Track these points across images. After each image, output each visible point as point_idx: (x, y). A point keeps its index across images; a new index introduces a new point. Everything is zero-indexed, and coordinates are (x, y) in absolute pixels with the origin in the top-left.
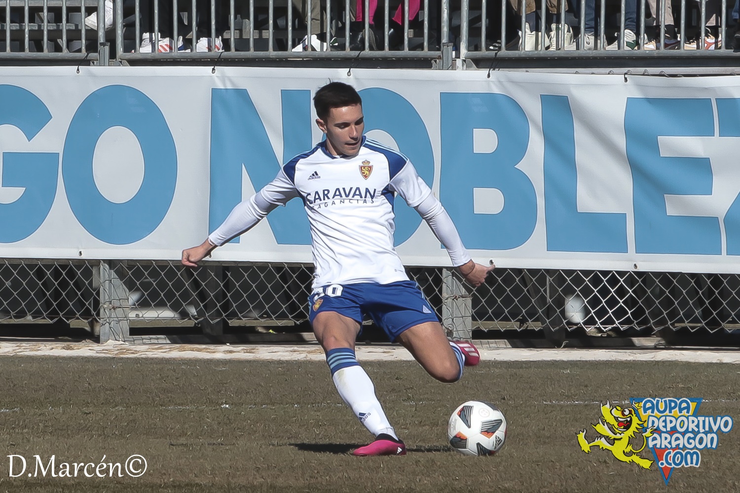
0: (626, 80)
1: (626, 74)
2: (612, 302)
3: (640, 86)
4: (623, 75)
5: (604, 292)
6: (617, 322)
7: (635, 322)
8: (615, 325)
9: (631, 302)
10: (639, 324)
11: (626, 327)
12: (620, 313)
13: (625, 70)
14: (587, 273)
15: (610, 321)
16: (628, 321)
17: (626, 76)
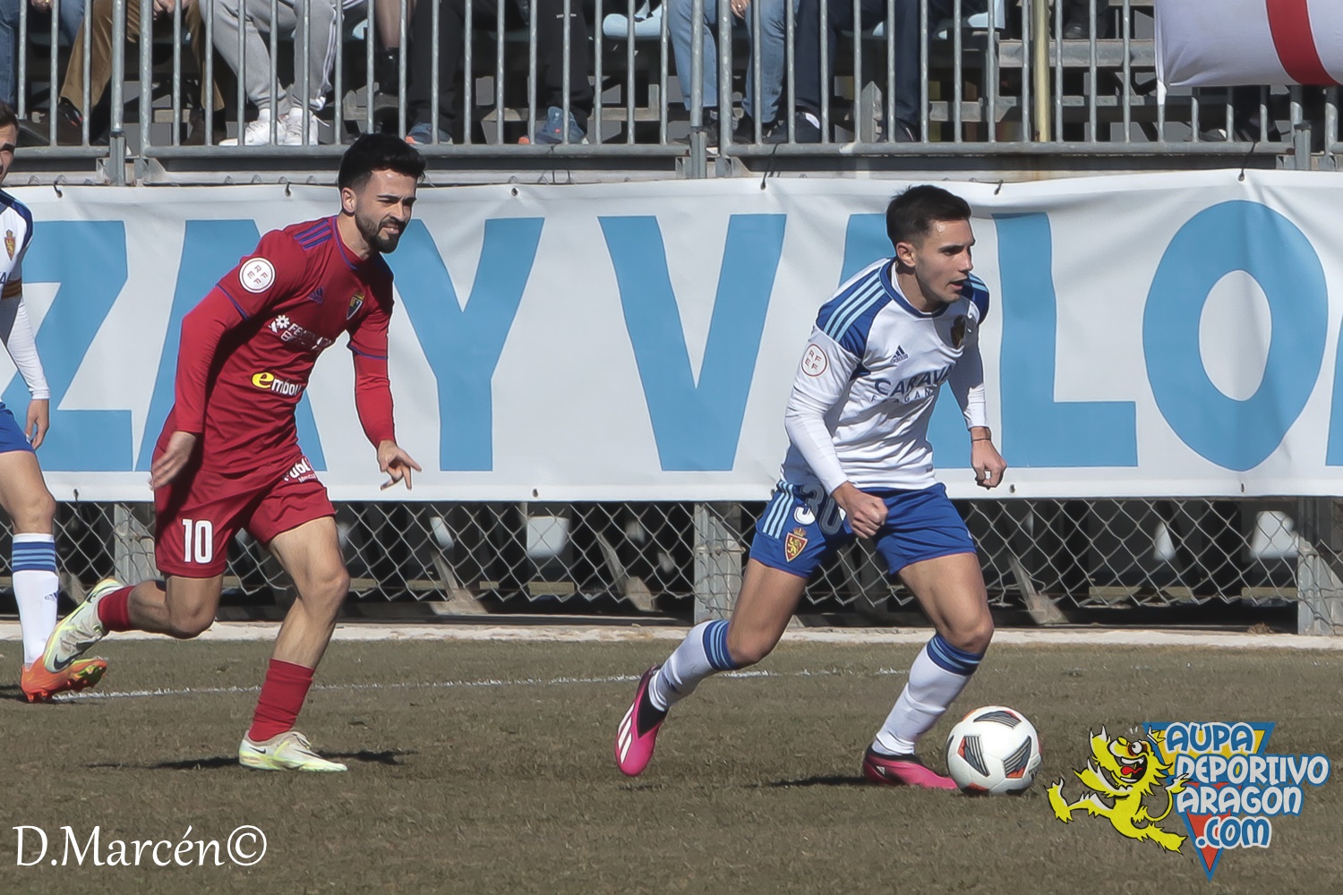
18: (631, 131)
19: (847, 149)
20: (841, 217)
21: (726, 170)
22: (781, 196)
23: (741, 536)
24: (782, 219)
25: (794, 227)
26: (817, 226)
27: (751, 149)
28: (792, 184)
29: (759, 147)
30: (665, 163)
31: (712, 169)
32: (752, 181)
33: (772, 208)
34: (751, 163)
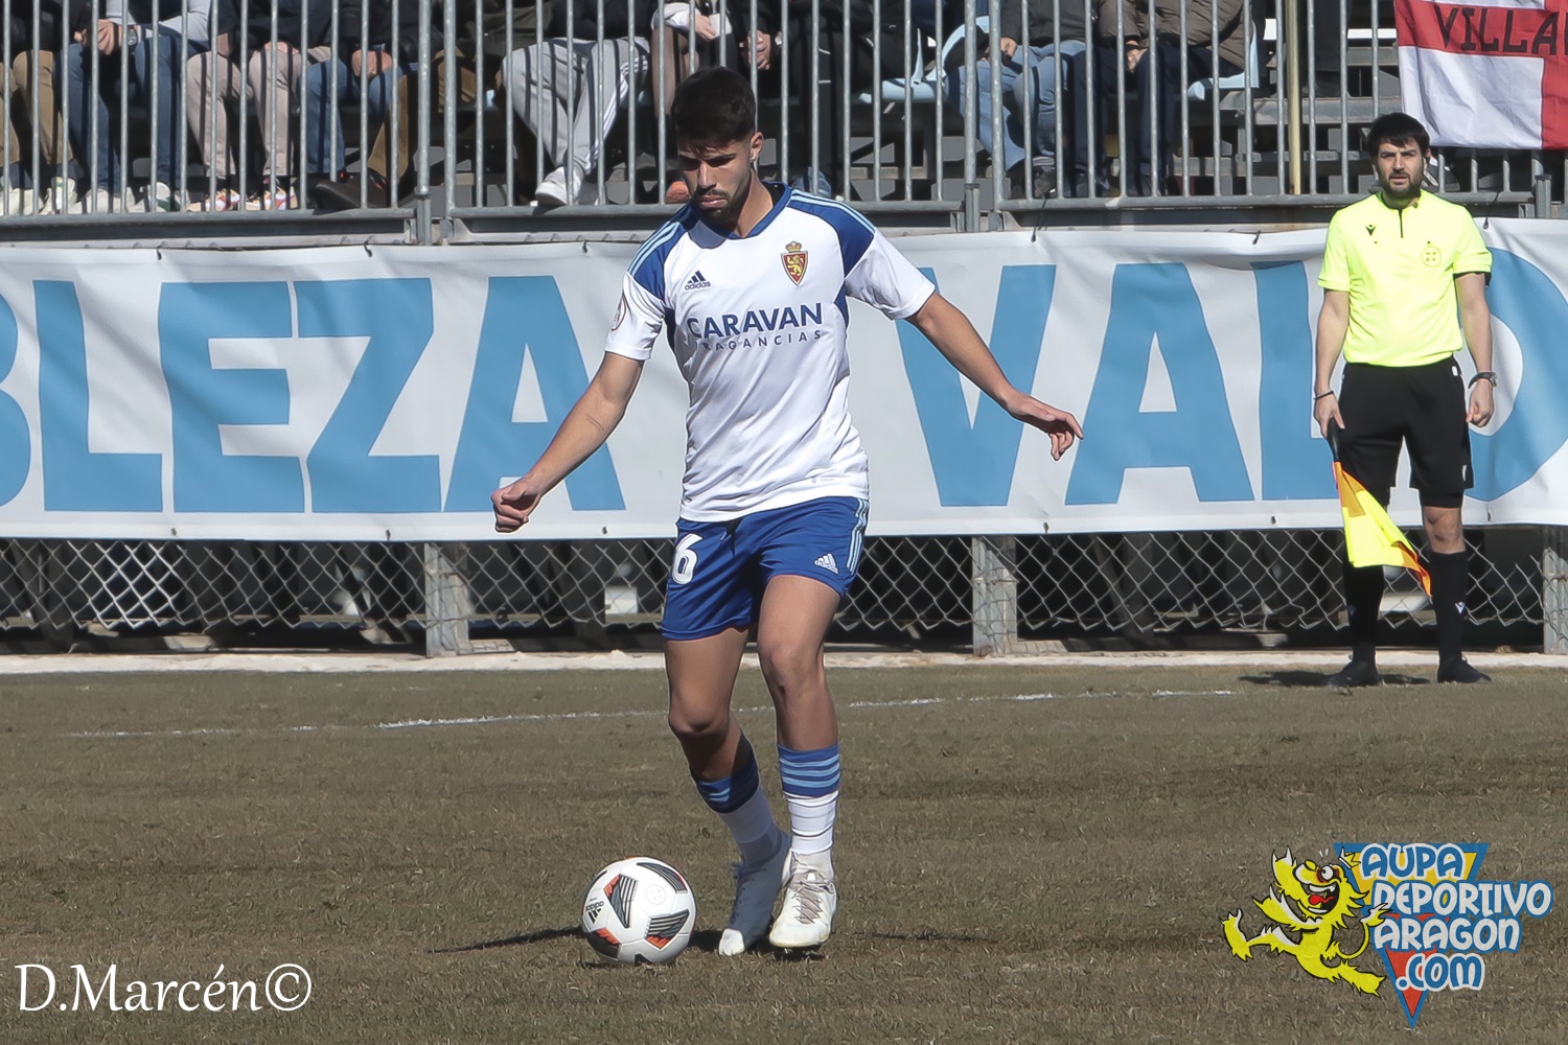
0: (160, 256)
1: (159, 247)
2: (144, 585)
3: (182, 266)
4: (155, 250)
5: (132, 570)
6: (151, 614)
7: (178, 614)
8: (148, 619)
9: (171, 585)
10: (184, 616)
11: (165, 621)
12: (155, 601)
13: (158, 242)
14: (106, 543)
15: (141, 613)
16: (168, 613)
17: (160, 250)
18: (908, 189)
19: (1113, 203)
20: (1107, 267)
21: (999, 224)
22: (1051, 248)
23: (1016, 567)
24: (1051, 270)
25: (1063, 276)
26: (1085, 276)
27: (1021, 204)
28: (1060, 235)
29: (1029, 202)
30: (939, 219)
31: (985, 223)
32: (1024, 235)
33: (1041, 258)
34: (1023, 218)
